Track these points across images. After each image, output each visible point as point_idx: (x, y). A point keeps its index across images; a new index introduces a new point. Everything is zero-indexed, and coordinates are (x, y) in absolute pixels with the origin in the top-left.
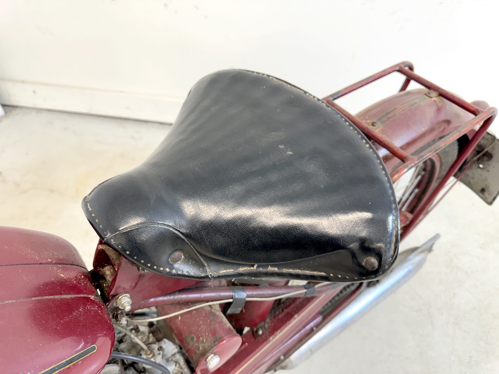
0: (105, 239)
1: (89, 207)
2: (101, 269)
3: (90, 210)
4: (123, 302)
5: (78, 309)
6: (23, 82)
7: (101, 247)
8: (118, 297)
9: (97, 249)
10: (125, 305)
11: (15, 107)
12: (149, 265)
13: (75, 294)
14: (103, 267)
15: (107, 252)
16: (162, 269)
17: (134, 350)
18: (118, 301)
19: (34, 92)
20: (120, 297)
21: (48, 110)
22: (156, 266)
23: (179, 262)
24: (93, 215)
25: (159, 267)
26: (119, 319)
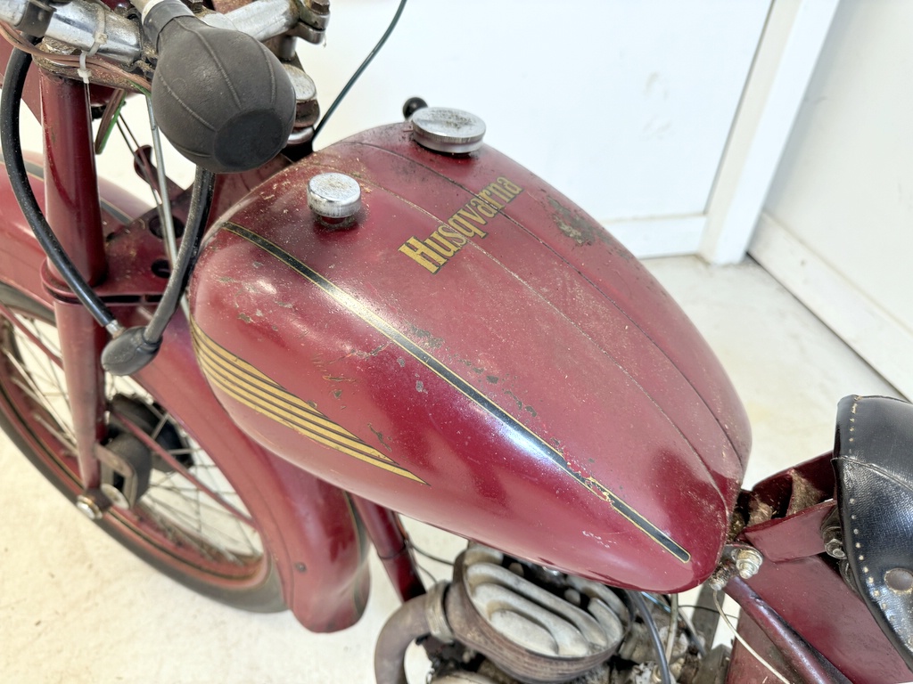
0: (842, 458)
1: (854, 407)
2: (758, 500)
3: (854, 411)
4: (748, 560)
5: (710, 502)
6: (802, 242)
7: (793, 474)
8: (748, 549)
9: (785, 471)
10: (747, 565)
11: (757, 263)
12: (858, 545)
13: (719, 486)
14: (764, 500)
15: (795, 486)
16: (866, 570)
17: (646, 648)
18: (744, 553)
19: (803, 263)
20: (750, 551)
21: (796, 298)
22: (865, 557)
23: (895, 591)
24: (853, 420)
25: (866, 562)
26: (718, 575)
